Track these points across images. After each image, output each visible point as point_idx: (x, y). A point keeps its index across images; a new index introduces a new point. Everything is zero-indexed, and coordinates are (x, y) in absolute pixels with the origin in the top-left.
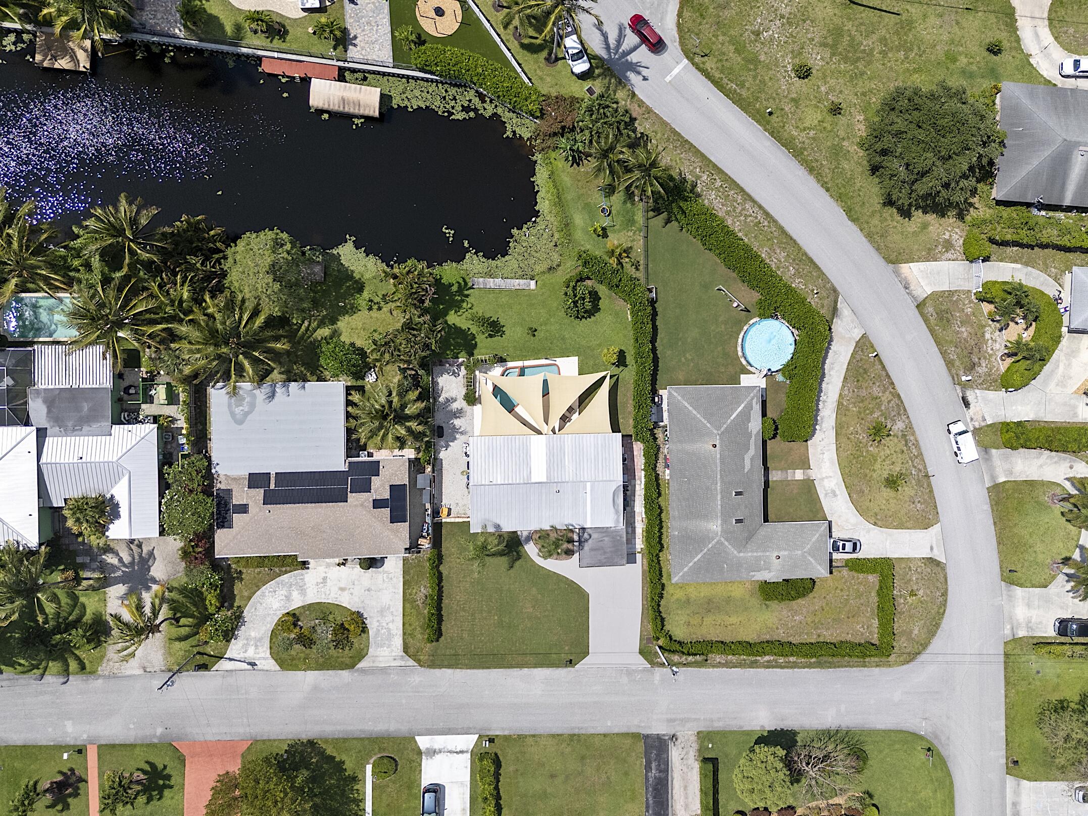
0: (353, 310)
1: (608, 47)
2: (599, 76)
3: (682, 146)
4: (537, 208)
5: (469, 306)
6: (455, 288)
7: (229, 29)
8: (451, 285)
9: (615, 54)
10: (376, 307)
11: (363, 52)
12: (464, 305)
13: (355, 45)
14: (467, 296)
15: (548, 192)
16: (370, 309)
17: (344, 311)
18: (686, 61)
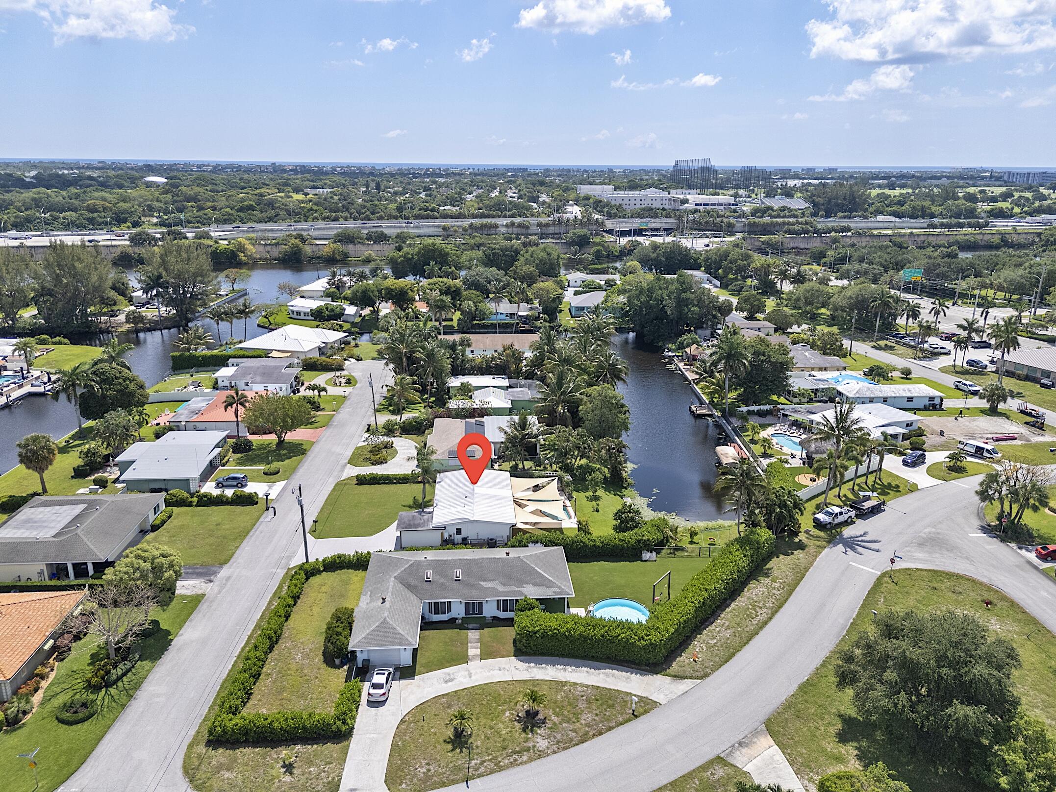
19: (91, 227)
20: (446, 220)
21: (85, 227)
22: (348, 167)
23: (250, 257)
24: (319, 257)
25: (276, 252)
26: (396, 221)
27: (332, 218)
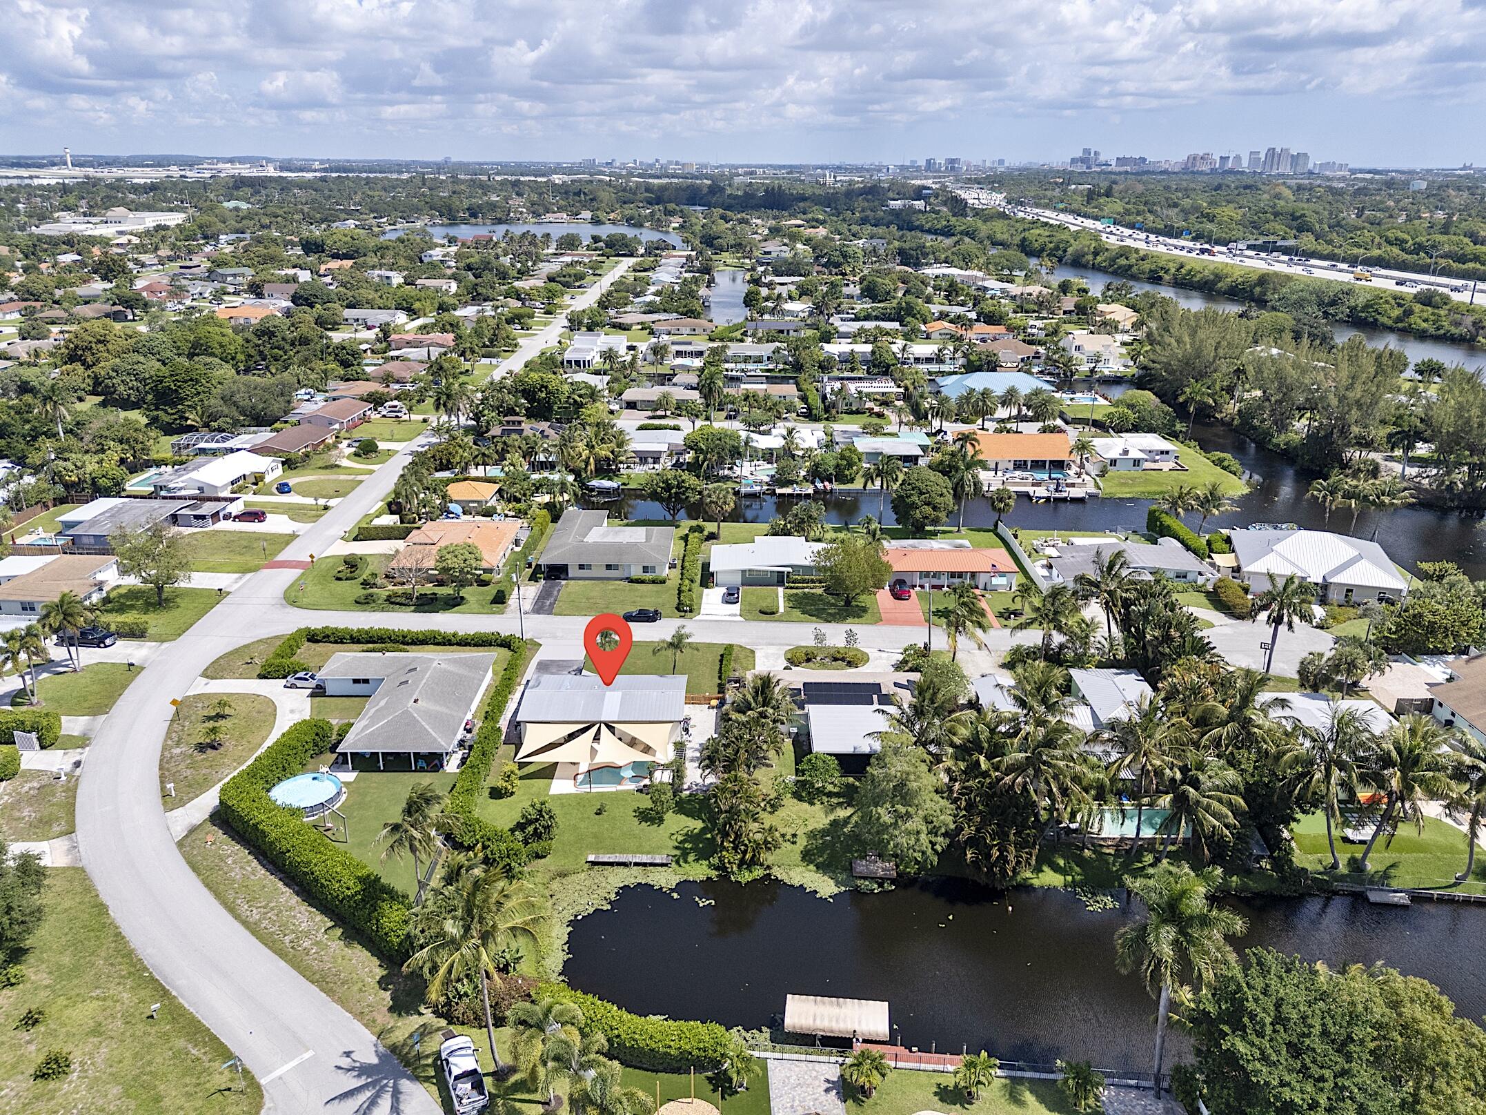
0: (812, 835)
1: (396, 1094)
2: (427, 1056)
3: (323, 978)
4: (570, 929)
5: (674, 837)
6: (691, 858)
7: (1029, 1097)
8: (697, 860)
9: (386, 1085)
10: (788, 837)
11: (814, 1074)
12: (680, 838)
13: (828, 1081)
14: (677, 848)
15: (551, 944)
16: (794, 836)
17: (824, 833)
18: (263, 1082)
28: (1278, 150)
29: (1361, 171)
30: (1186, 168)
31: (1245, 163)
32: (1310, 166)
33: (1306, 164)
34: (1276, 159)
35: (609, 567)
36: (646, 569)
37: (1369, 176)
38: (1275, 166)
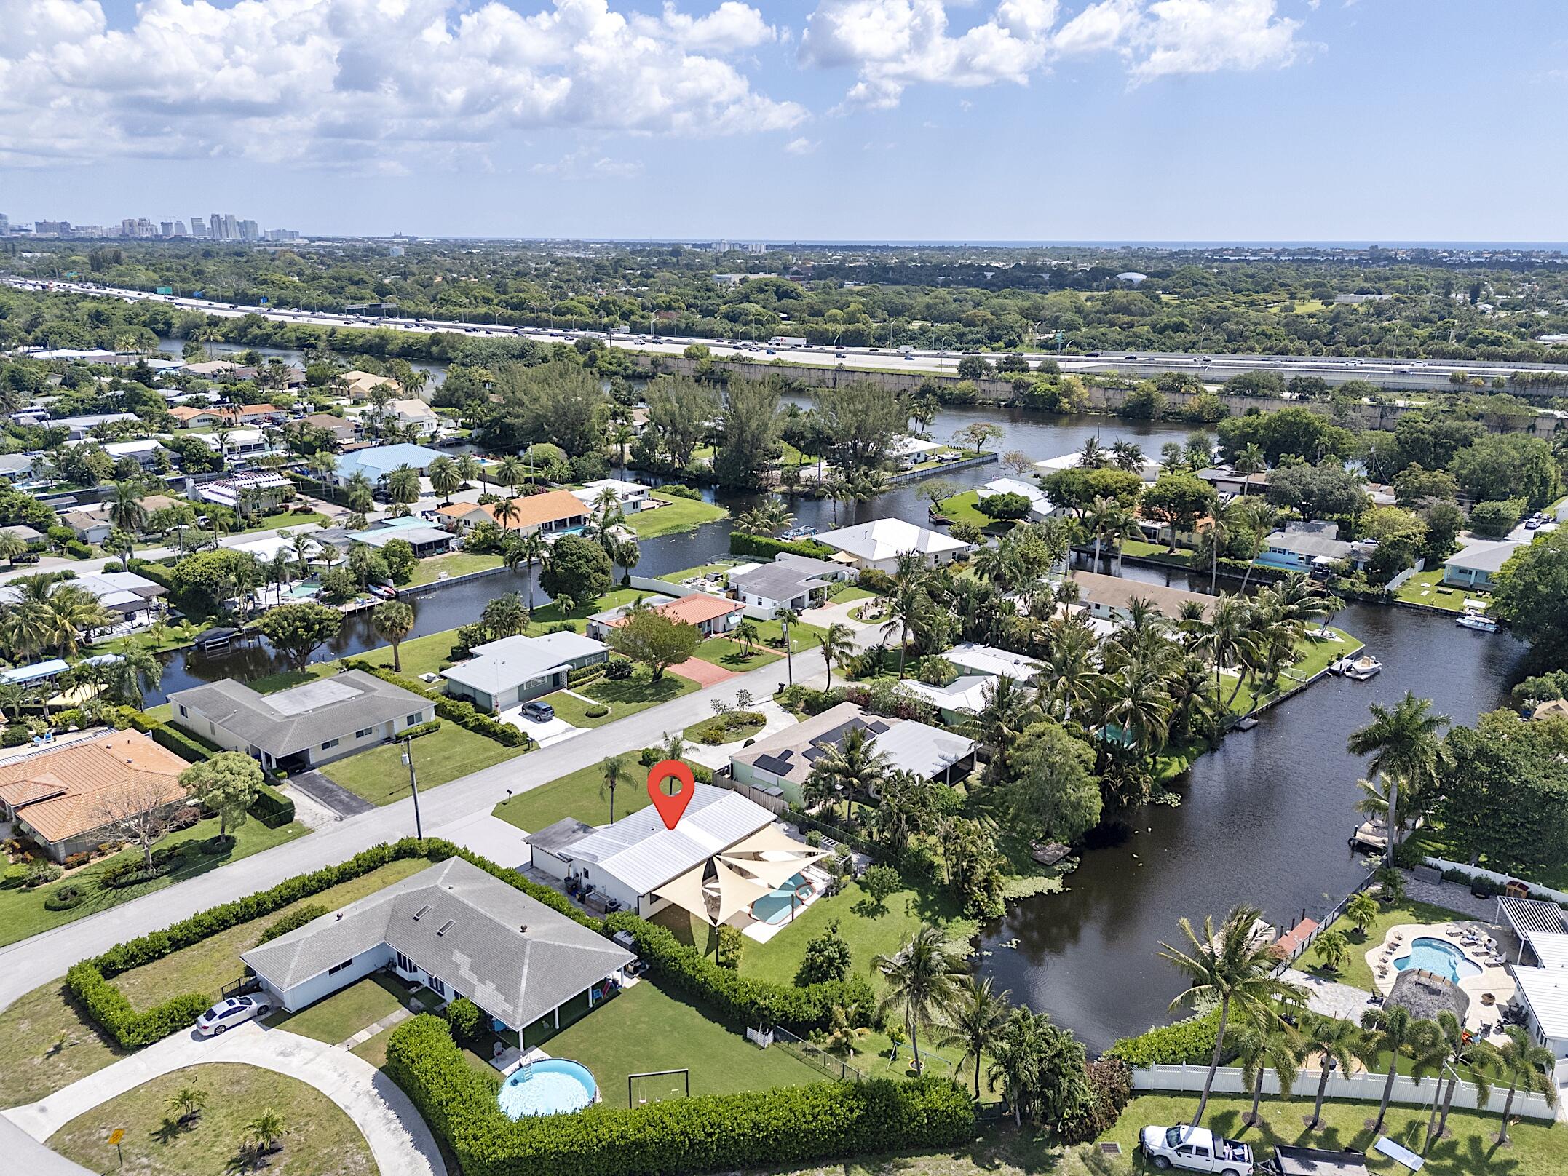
5: (911, 914)
12: (916, 912)
19: (958, 345)
20: (1490, 363)
21: (950, 345)
22: (1507, 252)
23: (1079, 405)
24: (1179, 414)
25: (1119, 401)
26: (1389, 360)
27: (1277, 350)
28: (222, 217)
29: (320, 239)
30: (124, 234)
31: (189, 232)
32: (261, 234)
33: (256, 231)
34: (223, 226)
35: (359, 734)
36: (411, 720)
37: (329, 243)
38: (224, 234)
